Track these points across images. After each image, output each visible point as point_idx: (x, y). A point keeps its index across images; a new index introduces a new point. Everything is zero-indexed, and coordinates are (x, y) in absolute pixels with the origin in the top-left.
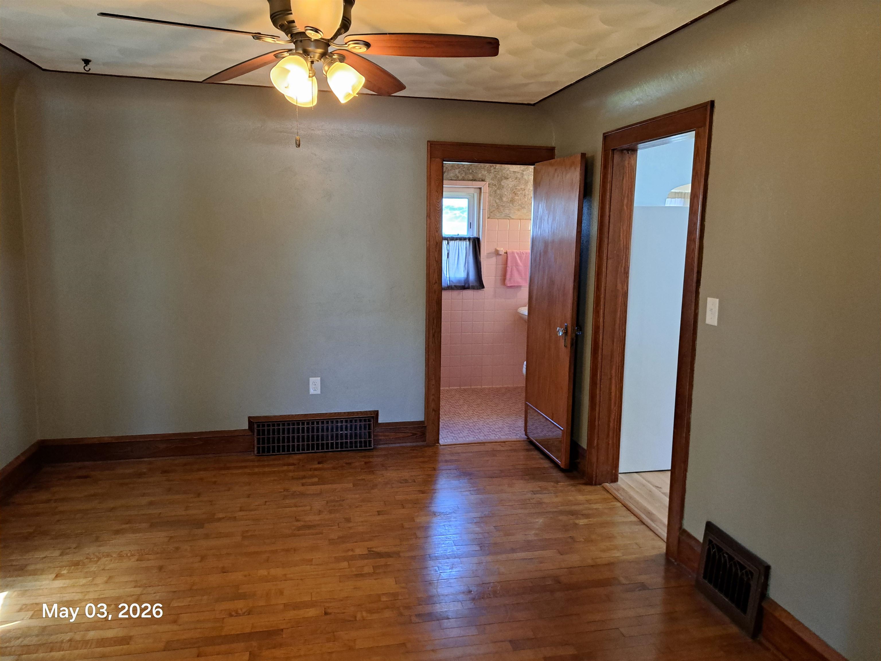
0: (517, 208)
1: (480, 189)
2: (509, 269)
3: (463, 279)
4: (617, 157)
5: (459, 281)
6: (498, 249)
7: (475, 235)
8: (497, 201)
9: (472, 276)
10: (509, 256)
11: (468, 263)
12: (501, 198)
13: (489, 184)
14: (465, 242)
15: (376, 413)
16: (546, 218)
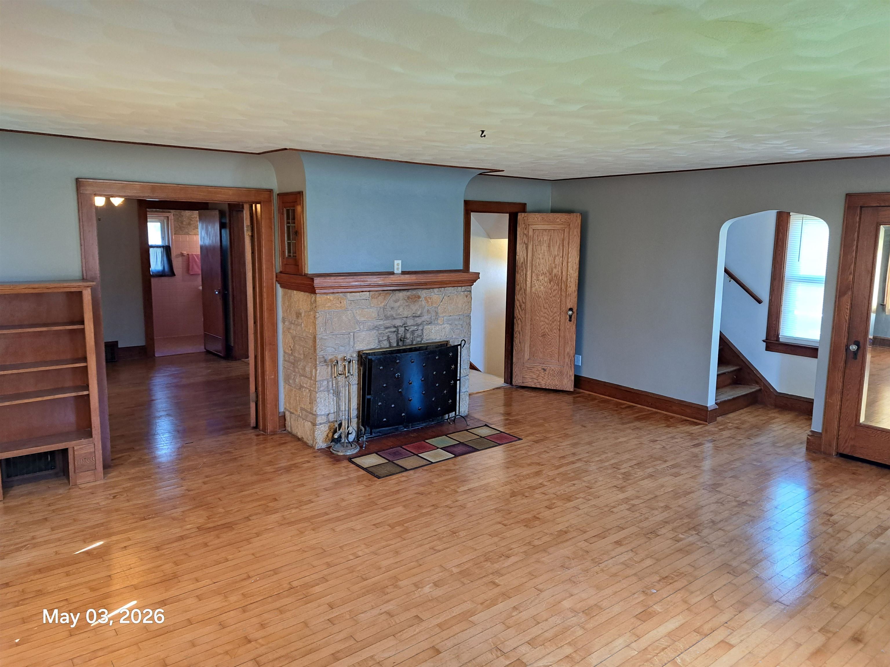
0: (193, 228)
1: (168, 217)
2: (191, 265)
3: (161, 271)
4: (234, 213)
5: (159, 272)
6: (183, 252)
7: (167, 244)
8: (180, 224)
9: (167, 269)
10: (190, 256)
11: (164, 261)
12: (182, 223)
13: (173, 214)
14: (160, 249)
15: (117, 342)
16: (206, 238)
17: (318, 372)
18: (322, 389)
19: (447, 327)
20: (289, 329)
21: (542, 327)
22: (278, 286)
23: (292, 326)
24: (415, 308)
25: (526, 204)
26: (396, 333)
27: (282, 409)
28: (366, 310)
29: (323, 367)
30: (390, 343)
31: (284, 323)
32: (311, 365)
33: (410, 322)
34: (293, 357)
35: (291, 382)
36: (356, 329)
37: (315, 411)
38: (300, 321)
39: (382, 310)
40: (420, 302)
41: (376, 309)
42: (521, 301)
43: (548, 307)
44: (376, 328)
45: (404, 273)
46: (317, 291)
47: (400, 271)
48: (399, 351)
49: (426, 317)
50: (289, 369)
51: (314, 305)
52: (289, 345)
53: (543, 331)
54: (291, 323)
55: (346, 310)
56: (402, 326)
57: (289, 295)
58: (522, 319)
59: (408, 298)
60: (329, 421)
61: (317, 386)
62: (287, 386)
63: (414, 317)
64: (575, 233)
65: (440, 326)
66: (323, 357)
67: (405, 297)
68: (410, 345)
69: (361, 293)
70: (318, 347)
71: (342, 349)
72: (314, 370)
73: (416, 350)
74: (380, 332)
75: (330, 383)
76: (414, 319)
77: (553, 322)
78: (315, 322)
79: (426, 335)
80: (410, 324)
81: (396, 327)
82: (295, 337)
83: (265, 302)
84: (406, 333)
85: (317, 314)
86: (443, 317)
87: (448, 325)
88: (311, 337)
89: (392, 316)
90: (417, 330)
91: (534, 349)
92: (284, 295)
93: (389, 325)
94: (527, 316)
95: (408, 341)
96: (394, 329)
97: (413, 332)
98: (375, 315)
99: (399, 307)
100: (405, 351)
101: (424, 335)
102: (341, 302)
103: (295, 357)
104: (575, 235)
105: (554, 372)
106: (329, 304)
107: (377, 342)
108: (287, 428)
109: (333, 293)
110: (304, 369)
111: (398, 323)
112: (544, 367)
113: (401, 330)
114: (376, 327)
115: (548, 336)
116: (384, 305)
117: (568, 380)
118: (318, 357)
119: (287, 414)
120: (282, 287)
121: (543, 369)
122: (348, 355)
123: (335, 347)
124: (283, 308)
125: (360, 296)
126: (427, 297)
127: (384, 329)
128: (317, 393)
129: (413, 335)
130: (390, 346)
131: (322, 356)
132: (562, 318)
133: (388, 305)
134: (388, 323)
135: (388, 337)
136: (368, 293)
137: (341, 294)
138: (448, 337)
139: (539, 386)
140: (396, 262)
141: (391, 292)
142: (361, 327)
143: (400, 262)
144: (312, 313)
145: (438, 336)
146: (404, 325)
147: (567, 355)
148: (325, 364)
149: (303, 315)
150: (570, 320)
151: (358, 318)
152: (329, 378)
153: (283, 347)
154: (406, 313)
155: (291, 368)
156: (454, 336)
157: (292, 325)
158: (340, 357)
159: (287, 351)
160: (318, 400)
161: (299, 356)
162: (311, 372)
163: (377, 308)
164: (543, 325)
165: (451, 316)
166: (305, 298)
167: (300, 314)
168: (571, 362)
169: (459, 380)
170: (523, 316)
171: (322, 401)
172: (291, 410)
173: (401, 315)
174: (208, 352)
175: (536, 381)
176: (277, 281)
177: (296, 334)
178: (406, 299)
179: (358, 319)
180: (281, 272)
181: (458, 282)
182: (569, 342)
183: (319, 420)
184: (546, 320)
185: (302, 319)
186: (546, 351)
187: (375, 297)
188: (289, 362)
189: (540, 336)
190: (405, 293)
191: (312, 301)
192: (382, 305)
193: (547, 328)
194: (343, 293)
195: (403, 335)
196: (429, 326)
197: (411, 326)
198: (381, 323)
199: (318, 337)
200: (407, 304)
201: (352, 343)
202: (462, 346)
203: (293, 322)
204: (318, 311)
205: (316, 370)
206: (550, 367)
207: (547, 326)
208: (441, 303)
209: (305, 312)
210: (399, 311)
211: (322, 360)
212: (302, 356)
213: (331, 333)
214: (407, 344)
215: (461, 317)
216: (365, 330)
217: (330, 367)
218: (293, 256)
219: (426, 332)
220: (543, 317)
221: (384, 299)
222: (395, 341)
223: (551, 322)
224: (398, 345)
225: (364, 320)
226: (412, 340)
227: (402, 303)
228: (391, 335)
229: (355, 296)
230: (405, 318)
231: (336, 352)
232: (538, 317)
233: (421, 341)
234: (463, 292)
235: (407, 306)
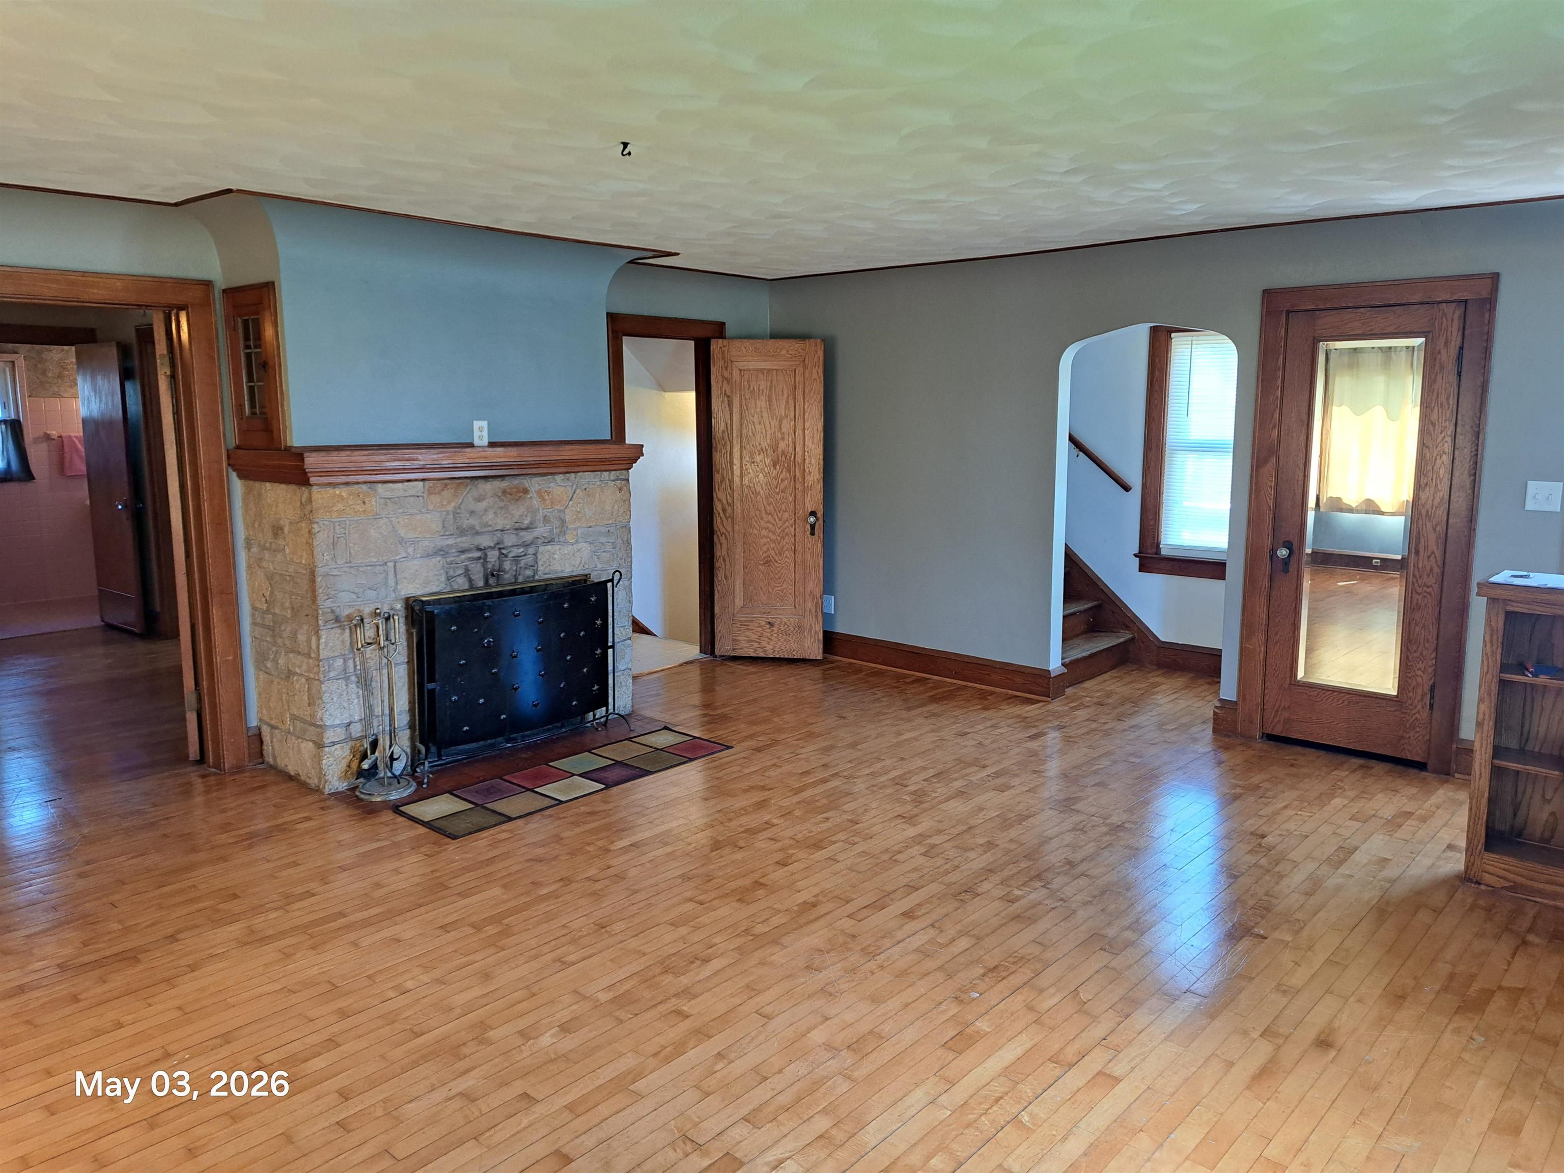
0: (66, 384)
1: (13, 359)
2: (68, 457)
6: (49, 432)
7: (13, 417)
8: (39, 376)
9: (15, 465)
10: (65, 440)
11: (7, 451)
12: (45, 374)
13: (24, 354)
16: (93, 402)
17: (322, 641)
18: (332, 674)
19: (586, 549)
20: (261, 559)
21: (765, 549)
22: (234, 475)
23: (267, 555)
24: (518, 511)
25: (724, 324)
26: (482, 561)
27: (253, 722)
28: (418, 517)
29: (332, 631)
30: (470, 581)
31: (249, 550)
32: (308, 630)
33: (510, 540)
34: (270, 616)
35: (269, 665)
36: (397, 555)
37: (321, 719)
38: (281, 542)
39: (451, 516)
40: (528, 500)
41: (438, 514)
42: (725, 502)
43: (773, 511)
44: (442, 553)
45: (492, 445)
46: (311, 479)
47: (485, 442)
48: (489, 596)
49: (541, 530)
50: (263, 641)
51: (308, 508)
52: (261, 593)
53: (765, 555)
54: (263, 548)
55: (377, 516)
56: (492, 548)
57: (255, 493)
58: (727, 534)
59: (504, 492)
60: (351, 738)
61: (322, 669)
62: (262, 676)
63: (516, 529)
64: (815, 376)
65: (571, 547)
66: (333, 612)
67: (497, 490)
68: (511, 584)
69: (406, 484)
70: (320, 591)
71: (371, 594)
72: (314, 639)
73: (523, 592)
74: (449, 560)
75: (350, 664)
76: (517, 535)
77: (783, 538)
78: (311, 541)
79: (542, 565)
80: (510, 544)
81: (481, 550)
82: (273, 574)
83: (206, 506)
84: (504, 561)
85: (315, 526)
86: (576, 529)
87: (587, 545)
88: (304, 572)
89: (472, 528)
90: (525, 555)
91: (751, 588)
92: (248, 493)
93: (466, 546)
94: (737, 528)
95: (508, 577)
96: (478, 554)
97: (516, 559)
98: (436, 526)
99: (486, 510)
100: (501, 594)
101: (540, 563)
102: (364, 502)
103: (274, 614)
104: (815, 379)
105: (788, 626)
106: (340, 506)
107: (444, 579)
108: (267, 759)
109: (347, 484)
110: (294, 637)
111: (485, 541)
112: (770, 620)
113: (493, 556)
114: (441, 550)
115: (776, 564)
116: (455, 507)
117: (813, 640)
118: (320, 612)
119: (266, 730)
120: (241, 476)
121: (769, 623)
122: (385, 606)
123: (356, 590)
124: (245, 519)
125: (405, 490)
126: (543, 491)
127: (456, 554)
128: (322, 683)
129: (517, 565)
130: (472, 587)
131: (329, 610)
132: (797, 530)
133: (463, 507)
134: (465, 541)
135: (467, 570)
136: (421, 483)
137: (364, 486)
138: (586, 567)
139: (762, 655)
140: (477, 424)
141: (469, 481)
142: (410, 550)
143: (484, 424)
144: (303, 525)
145: (567, 566)
146: (498, 546)
147: (810, 595)
148: (338, 625)
149: (286, 530)
150: (813, 534)
151: (402, 532)
152: (347, 652)
153: (251, 598)
154: (500, 523)
155: (268, 639)
156: (599, 566)
157: (265, 551)
158: (367, 610)
159: (258, 605)
160: (326, 697)
161: (283, 613)
162: (309, 641)
163: (440, 512)
164: (765, 544)
165: (590, 527)
166: (289, 496)
167: (282, 529)
168: (816, 607)
169: (613, 647)
170: (729, 529)
171: (335, 699)
172: (273, 722)
173: (490, 526)
174: (110, 627)
175: (756, 645)
176: (229, 465)
177: (275, 569)
178: (500, 494)
179: (402, 535)
180: (238, 447)
181: (602, 461)
182: (813, 573)
183: (330, 736)
184: (771, 535)
185: (284, 539)
186: (773, 590)
187: (437, 491)
188: (263, 626)
189: (760, 565)
190: (497, 483)
191: (303, 500)
192: (450, 507)
193: (773, 549)
194: (369, 485)
195: (497, 564)
196: (549, 547)
197: (512, 546)
198: (451, 541)
199: (320, 571)
200: (502, 504)
201: (391, 582)
202: (615, 584)
203: (268, 545)
204: (317, 520)
205: (319, 638)
206: (781, 619)
207: (772, 545)
208: (571, 503)
209: (291, 523)
210: (485, 519)
211: (331, 616)
212: (289, 611)
213: (346, 563)
214: (505, 582)
215: (612, 530)
216: (419, 556)
217: (347, 631)
218: (261, 413)
219: (544, 559)
220: (766, 529)
221: (455, 496)
222: (481, 576)
223: (779, 538)
224: (487, 583)
225: (416, 536)
226: (514, 573)
227: (491, 503)
228: (472, 565)
229: (393, 490)
230: (500, 532)
231: (359, 599)
232: (756, 529)
233: (534, 576)
234: (612, 481)
235: (501, 508)
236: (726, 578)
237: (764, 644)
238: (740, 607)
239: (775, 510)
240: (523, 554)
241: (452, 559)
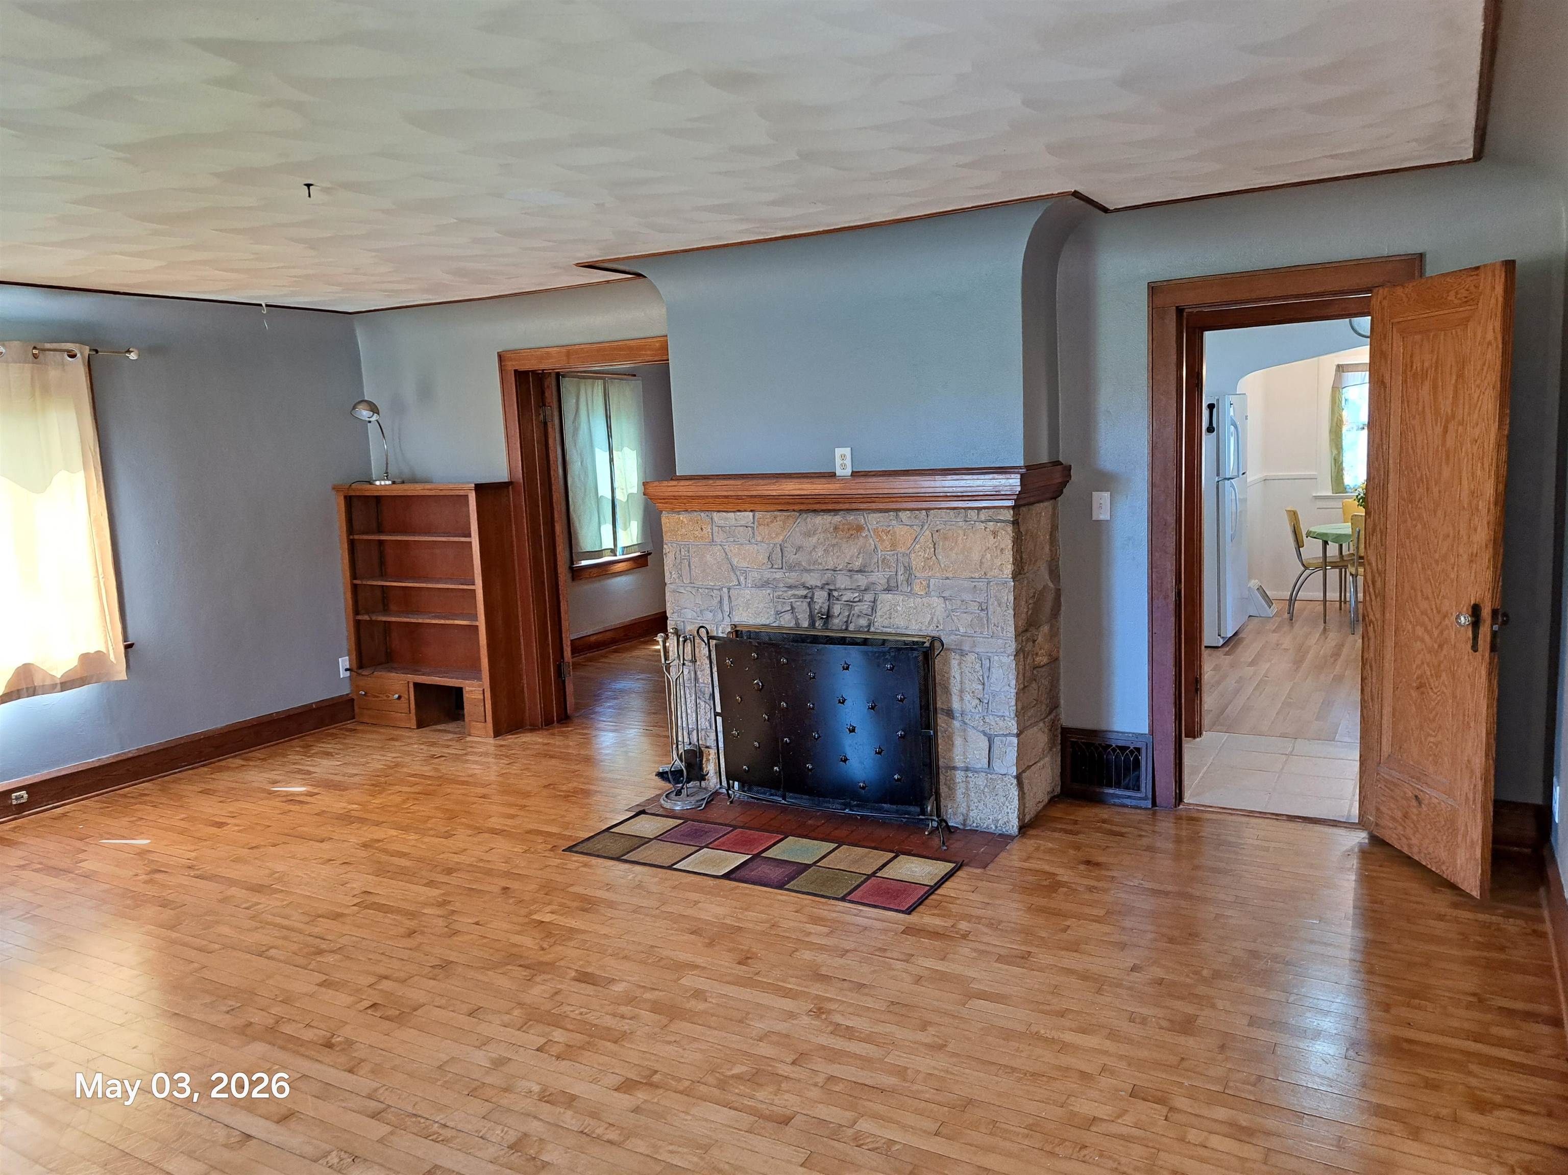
19: (940, 605)
21: (1418, 662)
24: (851, 552)
25: (1421, 256)
26: (808, 600)
28: (748, 547)
30: (797, 619)
33: (842, 581)
39: (779, 550)
40: (861, 539)
41: (767, 546)
44: (771, 586)
45: (855, 474)
46: (659, 505)
47: (848, 471)
48: (815, 640)
49: (879, 576)
53: (1418, 672)
55: (712, 543)
56: (823, 588)
59: (836, 528)
63: (850, 571)
64: (1491, 335)
65: (919, 600)
66: (678, 625)
67: (828, 525)
68: (841, 631)
69: (738, 513)
70: (669, 604)
71: (705, 615)
73: (853, 642)
74: (776, 594)
76: (851, 577)
77: (1441, 646)
79: (882, 616)
80: (843, 586)
81: (808, 588)
84: (835, 604)
85: (666, 547)
86: (928, 579)
87: (941, 600)
89: (799, 564)
90: (860, 601)
91: (1401, 726)
93: (792, 582)
95: (836, 622)
96: (804, 592)
97: (850, 604)
98: (763, 558)
99: (815, 548)
100: (831, 641)
101: (879, 613)
102: (702, 529)
104: (1491, 342)
105: (1440, 815)
106: (685, 531)
107: (772, 613)
109: (689, 511)
111: (813, 580)
112: (1417, 792)
113: (820, 597)
114: (767, 582)
115: (1430, 692)
116: (783, 541)
117: (1470, 857)
121: (1417, 798)
122: (716, 628)
123: (696, 609)
125: (736, 520)
126: (880, 529)
127: (783, 589)
129: (850, 610)
130: (797, 624)
131: (673, 623)
133: (791, 541)
134: (793, 577)
135: (793, 607)
136: (751, 514)
137: (703, 514)
138: (941, 627)
139: (1406, 850)
140: (839, 452)
141: (797, 514)
142: (742, 579)
143: (847, 451)
145: (913, 622)
146: (827, 587)
147: (1469, 769)
150: (1476, 649)
151: (735, 561)
154: (831, 563)
156: (962, 630)
163: (768, 544)
164: (1419, 653)
165: (947, 578)
173: (821, 564)
175: (1401, 829)
178: (831, 530)
179: (735, 563)
181: (958, 496)
184: (1427, 638)
186: (1425, 739)
187: (766, 523)
189: (1413, 688)
190: (828, 518)
192: (779, 540)
193: (1428, 664)
194: (706, 512)
195: (826, 606)
196: (889, 596)
197: (845, 589)
198: (779, 575)
199: (668, 587)
200: (835, 541)
201: (723, 607)
204: (667, 542)
206: (1432, 797)
207: (1428, 656)
208: (917, 547)
210: (815, 556)
213: (691, 583)
214: (834, 628)
215: (980, 585)
216: (749, 585)
219: (883, 610)
220: (1423, 625)
221: (783, 528)
222: (807, 616)
223: (1436, 646)
224: (812, 624)
225: (747, 566)
226: (845, 620)
227: (822, 540)
228: (798, 603)
229: (726, 519)
230: (832, 572)
231: (699, 618)
232: (1411, 622)
233: (869, 626)
234: (982, 522)
235: (834, 546)
236: (1372, 699)
237: (1409, 832)
238: (1386, 756)
239: (1433, 593)
240: (857, 599)
241: (780, 593)
